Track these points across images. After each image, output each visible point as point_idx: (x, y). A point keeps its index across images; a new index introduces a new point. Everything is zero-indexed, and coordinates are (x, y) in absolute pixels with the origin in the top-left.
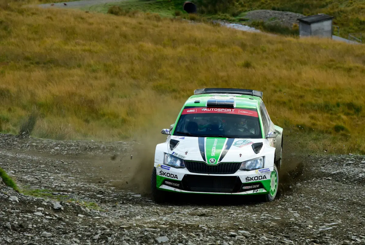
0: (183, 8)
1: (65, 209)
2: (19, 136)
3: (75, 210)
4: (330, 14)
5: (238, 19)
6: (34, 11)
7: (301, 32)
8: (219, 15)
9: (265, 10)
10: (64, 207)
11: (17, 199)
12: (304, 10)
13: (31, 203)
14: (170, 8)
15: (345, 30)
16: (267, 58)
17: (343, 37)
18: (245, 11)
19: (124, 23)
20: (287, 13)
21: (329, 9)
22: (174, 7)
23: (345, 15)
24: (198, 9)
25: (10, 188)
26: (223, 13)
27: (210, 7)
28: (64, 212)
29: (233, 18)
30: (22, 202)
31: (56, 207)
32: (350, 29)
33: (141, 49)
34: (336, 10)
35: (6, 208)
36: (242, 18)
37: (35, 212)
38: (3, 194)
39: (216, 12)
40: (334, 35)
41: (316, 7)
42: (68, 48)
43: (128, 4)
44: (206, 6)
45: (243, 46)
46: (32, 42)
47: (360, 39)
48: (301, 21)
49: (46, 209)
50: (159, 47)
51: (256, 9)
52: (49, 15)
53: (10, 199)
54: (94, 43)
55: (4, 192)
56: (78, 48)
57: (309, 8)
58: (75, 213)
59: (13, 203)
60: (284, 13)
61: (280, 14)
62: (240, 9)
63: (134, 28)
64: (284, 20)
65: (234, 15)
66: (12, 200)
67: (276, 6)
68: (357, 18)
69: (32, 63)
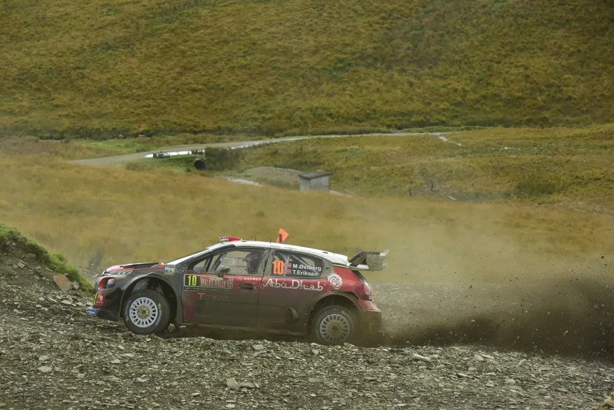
0: (194, 165)
2: (88, 267)
4: (328, 171)
5: (243, 175)
6: (63, 166)
7: (302, 187)
8: (226, 171)
9: (268, 167)
12: (303, 167)
14: (182, 165)
15: (341, 185)
17: (340, 191)
18: (250, 168)
19: (145, 177)
20: (287, 170)
21: (326, 166)
22: (185, 164)
23: (341, 171)
24: (207, 166)
26: (230, 169)
27: (218, 164)
29: (239, 174)
32: (345, 184)
33: (163, 200)
34: (332, 167)
36: (247, 174)
39: (223, 169)
40: (331, 189)
41: (315, 164)
42: (97, 198)
43: (143, 161)
44: (214, 163)
45: (254, 198)
46: (65, 193)
47: (355, 193)
48: (301, 177)
51: (259, 166)
52: (77, 169)
56: (106, 199)
57: (308, 165)
60: (285, 170)
61: (281, 171)
62: (245, 166)
63: (155, 182)
64: (285, 176)
65: (240, 172)
67: (278, 164)
68: (352, 175)
69: (66, 212)
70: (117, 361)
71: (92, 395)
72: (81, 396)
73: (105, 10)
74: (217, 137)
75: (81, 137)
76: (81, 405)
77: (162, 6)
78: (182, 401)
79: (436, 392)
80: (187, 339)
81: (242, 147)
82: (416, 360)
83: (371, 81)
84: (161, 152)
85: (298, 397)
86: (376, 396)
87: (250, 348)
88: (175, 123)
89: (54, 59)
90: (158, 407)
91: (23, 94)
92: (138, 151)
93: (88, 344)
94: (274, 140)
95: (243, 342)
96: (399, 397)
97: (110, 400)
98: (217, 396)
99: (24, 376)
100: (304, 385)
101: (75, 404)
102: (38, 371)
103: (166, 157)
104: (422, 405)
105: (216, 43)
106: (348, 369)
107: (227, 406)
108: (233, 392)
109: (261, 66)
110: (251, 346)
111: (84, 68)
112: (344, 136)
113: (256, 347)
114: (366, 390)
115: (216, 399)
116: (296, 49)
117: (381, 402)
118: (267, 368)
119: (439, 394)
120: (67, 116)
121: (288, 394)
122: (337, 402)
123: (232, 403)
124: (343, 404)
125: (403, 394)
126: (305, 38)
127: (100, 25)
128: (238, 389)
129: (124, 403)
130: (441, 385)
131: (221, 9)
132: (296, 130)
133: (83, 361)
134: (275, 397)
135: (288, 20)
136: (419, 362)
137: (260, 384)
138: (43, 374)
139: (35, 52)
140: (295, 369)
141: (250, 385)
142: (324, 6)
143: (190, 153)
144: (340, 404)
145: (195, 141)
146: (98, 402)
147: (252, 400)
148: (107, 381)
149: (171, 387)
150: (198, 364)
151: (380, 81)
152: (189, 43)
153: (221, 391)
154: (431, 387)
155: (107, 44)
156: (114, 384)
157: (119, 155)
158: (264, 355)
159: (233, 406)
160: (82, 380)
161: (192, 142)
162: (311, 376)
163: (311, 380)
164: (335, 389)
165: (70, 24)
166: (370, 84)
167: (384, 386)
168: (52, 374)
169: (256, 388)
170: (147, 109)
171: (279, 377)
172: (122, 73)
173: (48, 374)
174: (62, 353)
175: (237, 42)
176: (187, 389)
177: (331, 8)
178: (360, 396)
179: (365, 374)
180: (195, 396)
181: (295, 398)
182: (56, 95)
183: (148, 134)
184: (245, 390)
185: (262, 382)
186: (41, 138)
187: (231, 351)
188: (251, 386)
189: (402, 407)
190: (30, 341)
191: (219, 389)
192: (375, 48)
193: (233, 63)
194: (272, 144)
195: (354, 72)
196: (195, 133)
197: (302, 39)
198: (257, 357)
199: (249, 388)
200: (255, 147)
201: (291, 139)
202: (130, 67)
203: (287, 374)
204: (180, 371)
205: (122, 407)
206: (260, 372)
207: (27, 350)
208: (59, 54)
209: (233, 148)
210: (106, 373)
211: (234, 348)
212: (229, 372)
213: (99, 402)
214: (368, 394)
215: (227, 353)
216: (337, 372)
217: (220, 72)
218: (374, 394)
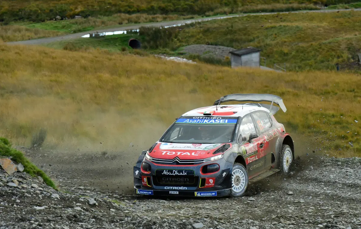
0: (129, 44)
1: (99, 205)
3: (107, 205)
4: (258, 47)
5: (176, 53)
6: (3, 47)
7: (233, 64)
8: (160, 50)
9: (200, 45)
10: (98, 203)
11: (58, 196)
12: (234, 44)
13: (70, 200)
14: (117, 44)
15: (271, 61)
16: (210, 85)
17: (270, 67)
18: (183, 46)
19: (83, 57)
20: (219, 48)
21: (256, 43)
22: (120, 44)
23: (270, 47)
24: (141, 45)
25: (50, 187)
26: (164, 47)
27: (152, 43)
28: (98, 207)
29: (173, 52)
30: (63, 199)
31: (91, 203)
32: (275, 60)
33: (100, 79)
34: (262, 44)
35: (50, 204)
36: (180, 52)
37: (74, 207)
38: (46, 192)
39: (157, 47)
40: (262, 65)
41: (245, 42)
42: (36, 79)
43: (80, 41)
44: (149, 42)
45: (188, 75)
46: (5, 74)
47: (284, 68)
48: (232, 53)
49: (83, 205)
50: (115, 77)
51: (192, 44)
52: (17, 51)
53: (52, 196)
54: (58, 74)
55: (46, 190)
56: (45, 78)
57: (239, 42)
58: (108, 208)
59: (55, 199)
60: (217, 47)
61: (213, 48)
62: (178, 44)
63: (92, 61)
64: (217, 53)
65: (174, 50)
66: (54, 197)
67: (210, 41)
68: (281, 50)
69: (7, 93)
74: (150, 16)
75: (20, 19)
84: (98, 32)
88: (110, 4)
92: (75, 32)
103: (102, 37)
132: (226, 9)
145: (130, 21)
157: (57, 35)
161: (126, 22)
183: (84, 15)
194: (203, 22)
196: (130, 13)
200: (187, 26)
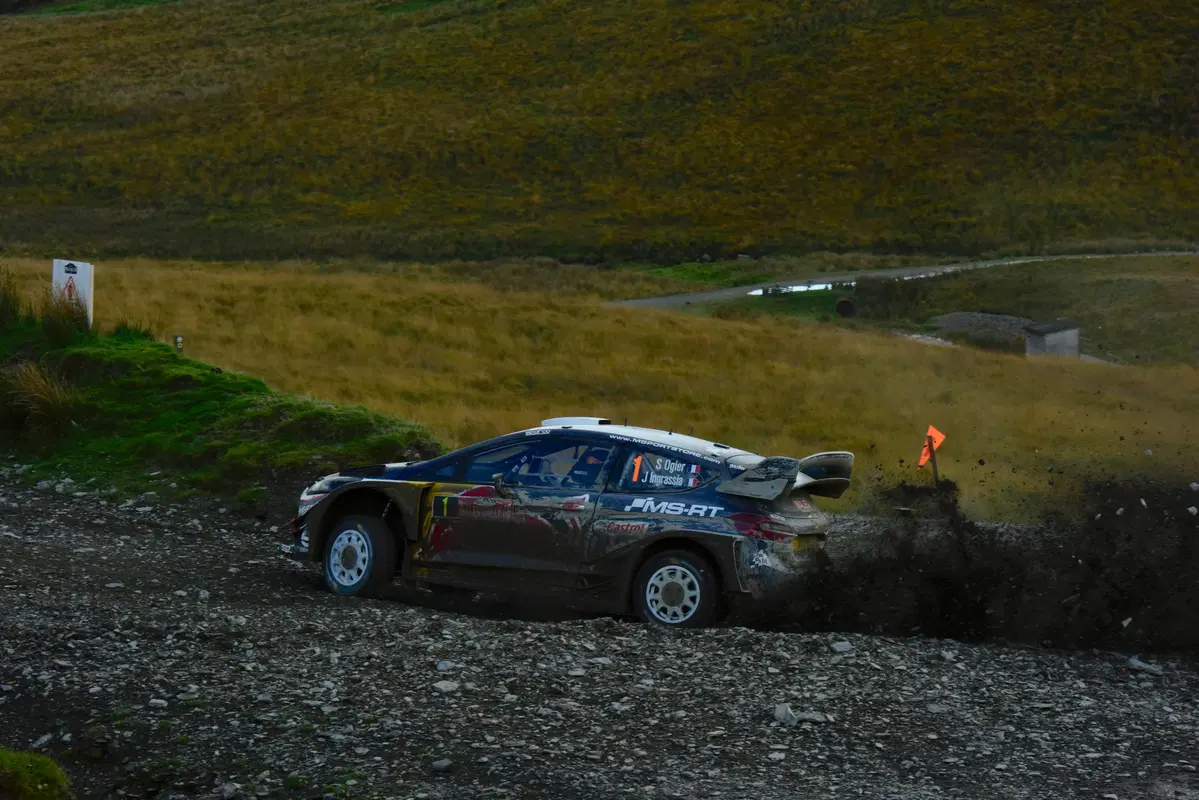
0: (835, 309)
4: (1076, 318)
5: (924, 327)
7: (1029, 348)
8: (894, 320)
9: (969, 313)
12: (1033, 312)
14: (813, 309)
15: (1100, 345)
17: (1098, 357)
18: (939, 314)
19: (742, 332)
20: (1004, 318)
21: (1074, 312)
22: (819, 307)
23: (1101, 320)
24: (859, 311)
26: (901, 317)
27: (879, 307)
29: (918, 326)
32: (1108, 343)
33: (770, 372)
34: (1085, 313)
36: (931, 325)
39: (888, 315)
40: (1083, 353)
41: (1053, 308)
42: (651, 369)
44: (873, 306)
45: (937, 368)
46: (593, 360)
47: (1123, 359)
48: (1028, 330)
50: (799, 368)
51: (954, 311)
52: (619, 317)
56: (668, 369)
57: (1042, 309)
60: (1001, 317)
61: (993, 319)
62: (929, 311)
63: (757, 339)
64: (1000, 328)
65: (919, 321)
67: (987, 306)
68: (1121, 325)
70: (580, 672)
71: (527, 734)
72: (505, 736)
73: (680, 31)
74: (878, 258)
75: (634, 259)
76: (505, 754)
77: (781, 23)
78: (690, 745)
79: (1162, 732)
80: (714, 631)
81: (922, 276)
82: (1136, 671)
83: (1159, 156)
84: (778, 286)
85: (904, 739)
86: (1049, 738)
87: (825, 649)
88: (804, 233)
89: (588, 118)
90: (644, 757)
91: (532, 182)
92: (736, 284)
93: (529, 640)
94: (981, 265)
95: (815, 637)
96: (1090, 742)
97: (556, 744)
98: (754, 738)
99: (408, 699)
100: (916, 718)
101: (494, 751)
102: (434, 689)
103: (786, 294)
104: (1133, 755)
105: (879, 89)
106: (1005, 688)
107: (771, 756)
108: (785, 730)
109: (958, 130)
110: (828, 645)
111: (641, 135)
112: (1108, 256)
113: (838, 646)
114: (1031, 727)
115: (753, 742)
116: (1022, 100)
117: (1056, 749)
118: (854, 685)
119: (1166, 735)
120: (610, 221)
121: (886, 733)
122: (974, 749)
123: (781, 751)
124: (985, 753)
125: (1101, 735)
126: (1039, 79)
127: (670, 58)
128: (794, 723)
129: (582, 749)
130: (1172, 718)
131: (889, 28)
132: (1021, 247)
133: (518, 672)
134: (861, 739)
135: (1009, 48)
136: (1141, 676)
137: (835, 715)
138: (442, 694)
139: (554, 106)
140: (905, 688)
141: (819, 717)
142: (1073, 21)
143: (830, 286)
144: (981, 753)
145: (839, 267)
146: (534, 747)
147: (819, 745)
148: (558, 708)
149: (672, 719)
150: (727, 678)
151: (1176, 157)
152: (831, 89)
153: (763, 728)
154: (1155, 723)
155: (682, 91)
156: (568, 715)
157: (702, 290)
158: (851, 662)
159: (782, 756)
160: (511, 706)
161: (832, 267)
162: (933, 701)
163: (934, 708)
164: (974, 724)
165: (616, 56)
166: (1155, 162)
167: (1066, 720)
168: (459, 694)
169: (828, 722)
170: (753, 208)
171: (875, 702)
172: (708, 144)
173: (451, 694)
174: (481, 656)
175: (916, 87)
176: (700, 725)
177: (1086, 25)
178: (1018, 738)
179: (1034, 697)
180: (714, 737)
181: (898, 742)
182: (591, 184)
183: (754, 252)
184: (807, 726)
185: (842, 712)
186: (565, 261)
187: (792, 654)
188: (818, 720)
189: (1094, 759)
190: (426, 633)
191: (760, 723)
192: (1164, 96)
193: (908, 124)
194: (975, 270)
195: (1128, 139)
196: (840, 251)
197: (1034, 80)
198: (838, 664)
199: (815, 723)
200: (946, 276)
201: (1011, 263)
202: (723, 132)
203: (887, 697)
204: (693, 691)
205: (578, 756)
206: (840, 693)
207: (417, 650)
208: (598, 110)
209: (906, 278)
210: (556, 694)
211: (796, 648)
212: (782, 693)
213: (537, 747)
214: (1034, 735)
215: (784, 658)
216: (984, 693)
217: (885, 141)
218: (1046, 735)
